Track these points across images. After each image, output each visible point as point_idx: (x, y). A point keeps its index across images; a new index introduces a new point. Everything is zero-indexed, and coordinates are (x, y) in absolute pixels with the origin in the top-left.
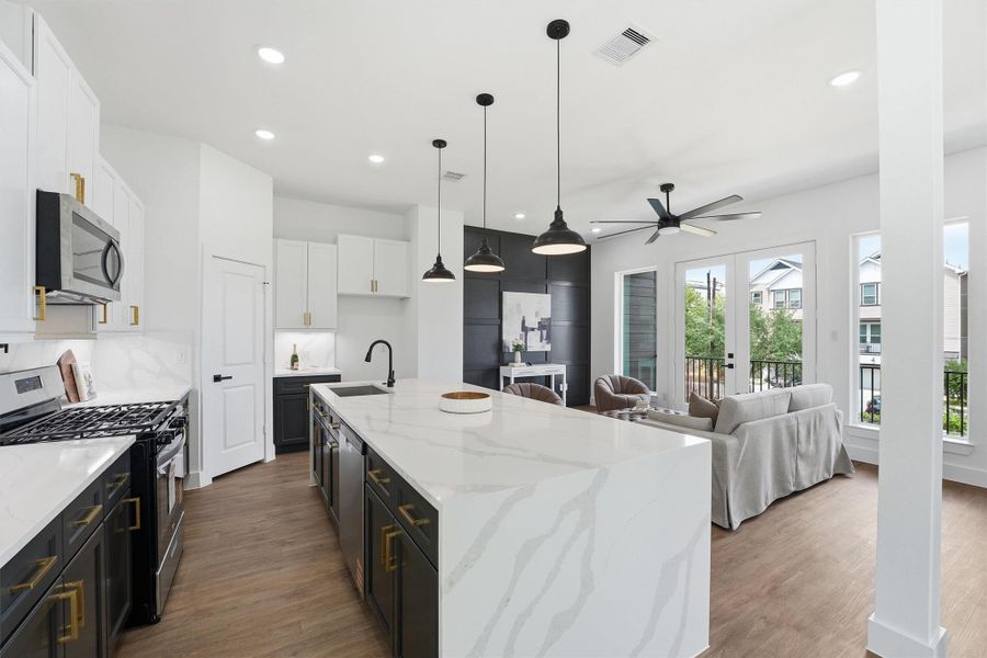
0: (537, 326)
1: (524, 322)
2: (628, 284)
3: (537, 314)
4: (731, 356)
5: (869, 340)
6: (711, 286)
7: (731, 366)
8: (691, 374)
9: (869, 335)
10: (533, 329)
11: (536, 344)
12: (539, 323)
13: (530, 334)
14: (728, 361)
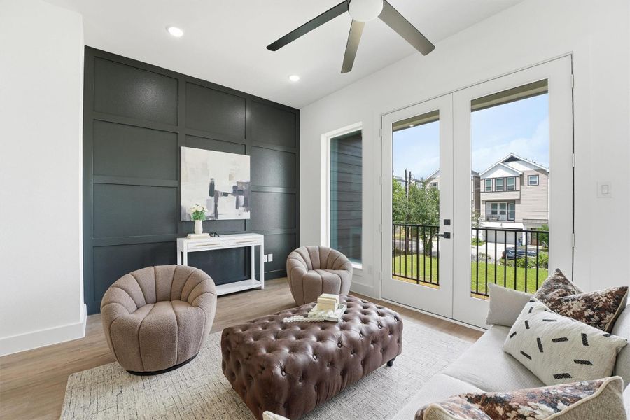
0: (231, 190)
1: (212, 186)
2: (336, 150)
3: (231, 177)
4: (447, 222)
5: (498, 213)
6: (408, 180)
7: (447, 235)
8: (397, 235)
9: (498, 210)
10: (225, 194)
11: (229, 210)
12: (235, 187)
13: (221, 199)
14: (443, 229)
